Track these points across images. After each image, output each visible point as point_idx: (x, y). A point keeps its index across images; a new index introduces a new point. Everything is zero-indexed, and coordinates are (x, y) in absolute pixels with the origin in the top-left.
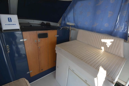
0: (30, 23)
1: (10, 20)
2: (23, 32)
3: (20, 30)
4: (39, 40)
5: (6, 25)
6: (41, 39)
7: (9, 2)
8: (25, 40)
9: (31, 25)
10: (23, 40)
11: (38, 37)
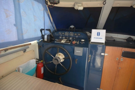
0: (113, 37)
1: (98, 34)
2: (106, 47)
3: (104, 44)
4: (122, 59)
5: (94, 38)
6: (125, 58)
7: (99, 19)
8: (106, 55)
9: (115, 40)
10: (104, 54)
11: (122, 56)
